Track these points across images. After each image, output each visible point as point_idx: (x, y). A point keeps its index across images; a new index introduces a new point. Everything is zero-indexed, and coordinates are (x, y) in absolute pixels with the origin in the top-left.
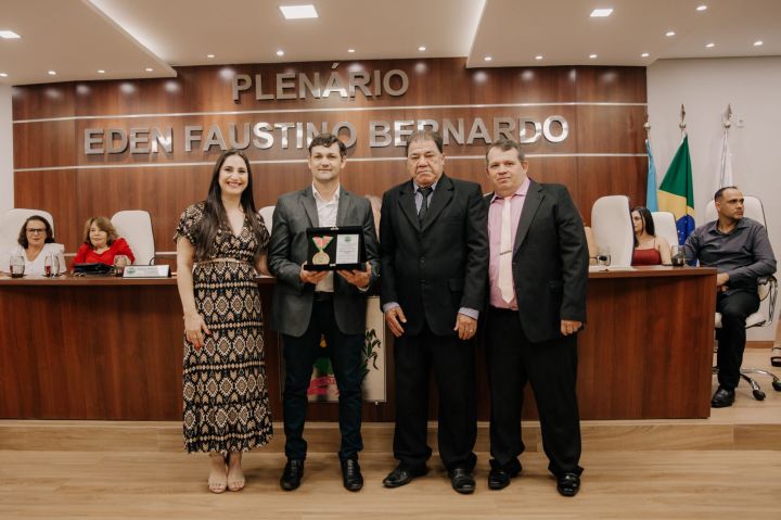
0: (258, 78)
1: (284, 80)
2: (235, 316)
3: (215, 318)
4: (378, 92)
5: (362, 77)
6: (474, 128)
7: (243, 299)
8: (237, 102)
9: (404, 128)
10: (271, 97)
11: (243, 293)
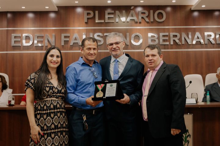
0: (97, 12)
1: (109, 14)
2: (55, 126)
3: (45, 127)
4: (152, 20)
5: (144, 13)
6: (196, 37)
7: (59, 118)
8: (86, 23)
9: (164, 36)
10: (103, 21)
11: (59, 115)
